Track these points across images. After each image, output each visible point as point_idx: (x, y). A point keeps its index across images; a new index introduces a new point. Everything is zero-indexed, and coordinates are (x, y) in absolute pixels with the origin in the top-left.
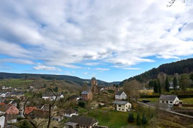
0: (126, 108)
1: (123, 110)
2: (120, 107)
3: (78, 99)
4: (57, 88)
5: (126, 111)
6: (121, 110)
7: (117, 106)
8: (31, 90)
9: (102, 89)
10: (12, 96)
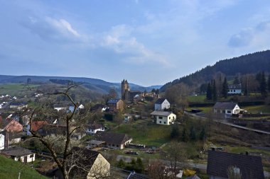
0: (169, 121)
1: (165, 123)
2: (160, 120)
3: (104, 109)
5: (168, 124)
6: (163, 123)
7: (158, 118)
8: (37, 99)
9: (137, 96)
10: (11, 107)
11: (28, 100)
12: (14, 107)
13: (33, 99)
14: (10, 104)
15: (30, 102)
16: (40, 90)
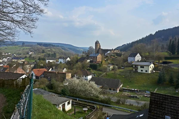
0: (150, 69)
1: (146, 71)
3: (88, 61)
4: (55, 54)
5: (150, 72)
6: (144, 72)
7: (139, 67)
8: (31, 55)
9: (109, 52)
10: (13, 60)
11: (25, 56)
12: (16, 60)
13: (28, 56)
14: (13, 59)
15: (26, 57)
16: (32, 50)
